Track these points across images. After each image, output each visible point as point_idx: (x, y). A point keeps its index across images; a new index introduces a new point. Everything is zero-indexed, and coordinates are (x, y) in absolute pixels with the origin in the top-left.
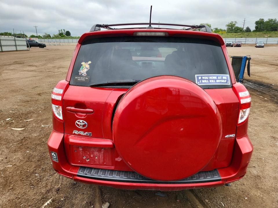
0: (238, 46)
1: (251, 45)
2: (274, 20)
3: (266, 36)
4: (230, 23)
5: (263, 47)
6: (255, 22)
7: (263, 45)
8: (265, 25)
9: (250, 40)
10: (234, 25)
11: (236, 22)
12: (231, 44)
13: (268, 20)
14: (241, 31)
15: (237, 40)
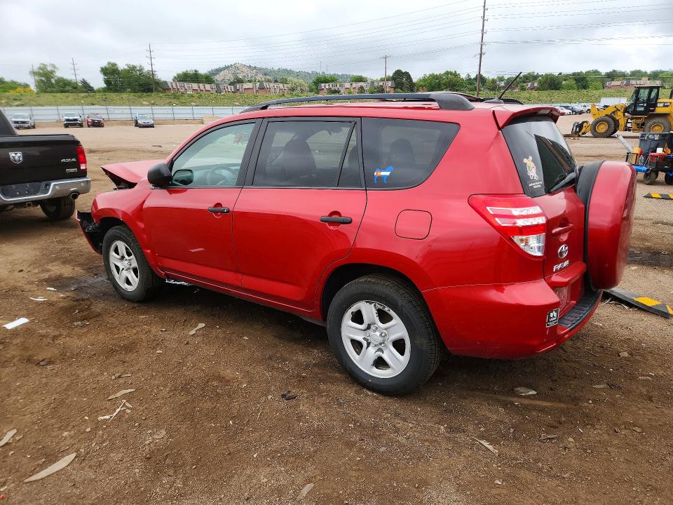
0: (97, 124)
1: (124, 123)
2: (138, 68)
3: (144, 103)
4: (40, 68)
5: (152, 126)
6: (100, 69)
7: (151, 122)
8: (123, 78)
9: (116, 111)
10: (52, 72)
11: (54, 66)
12: (76, 120)
13: (126, 67)
14: (75, 88)
15: (87, 112)
